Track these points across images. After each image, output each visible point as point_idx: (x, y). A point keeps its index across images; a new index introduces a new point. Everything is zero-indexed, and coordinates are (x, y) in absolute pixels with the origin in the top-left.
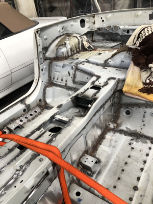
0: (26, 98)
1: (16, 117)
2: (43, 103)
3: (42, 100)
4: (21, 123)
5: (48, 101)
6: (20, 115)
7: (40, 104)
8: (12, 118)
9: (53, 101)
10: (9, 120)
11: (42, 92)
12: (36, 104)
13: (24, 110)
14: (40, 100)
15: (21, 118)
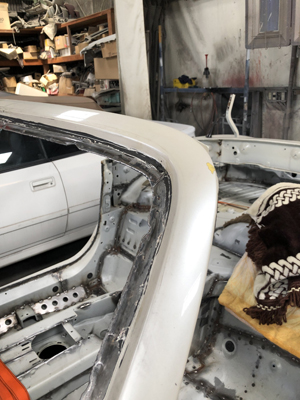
0: (64, 267)
1: (37, 297)
2: (95, 282)
3: (94, 276)
4: (43, 312)
5: (105, 279)
6: (45, 295)
7: (87, 282)
8: (28, 299)
9: (113, 280)
10: (23, 301)
11: (97, 261)
12: (79, 281)
13: (55, 289)
14: (90, 275)
15: (45, 302)
